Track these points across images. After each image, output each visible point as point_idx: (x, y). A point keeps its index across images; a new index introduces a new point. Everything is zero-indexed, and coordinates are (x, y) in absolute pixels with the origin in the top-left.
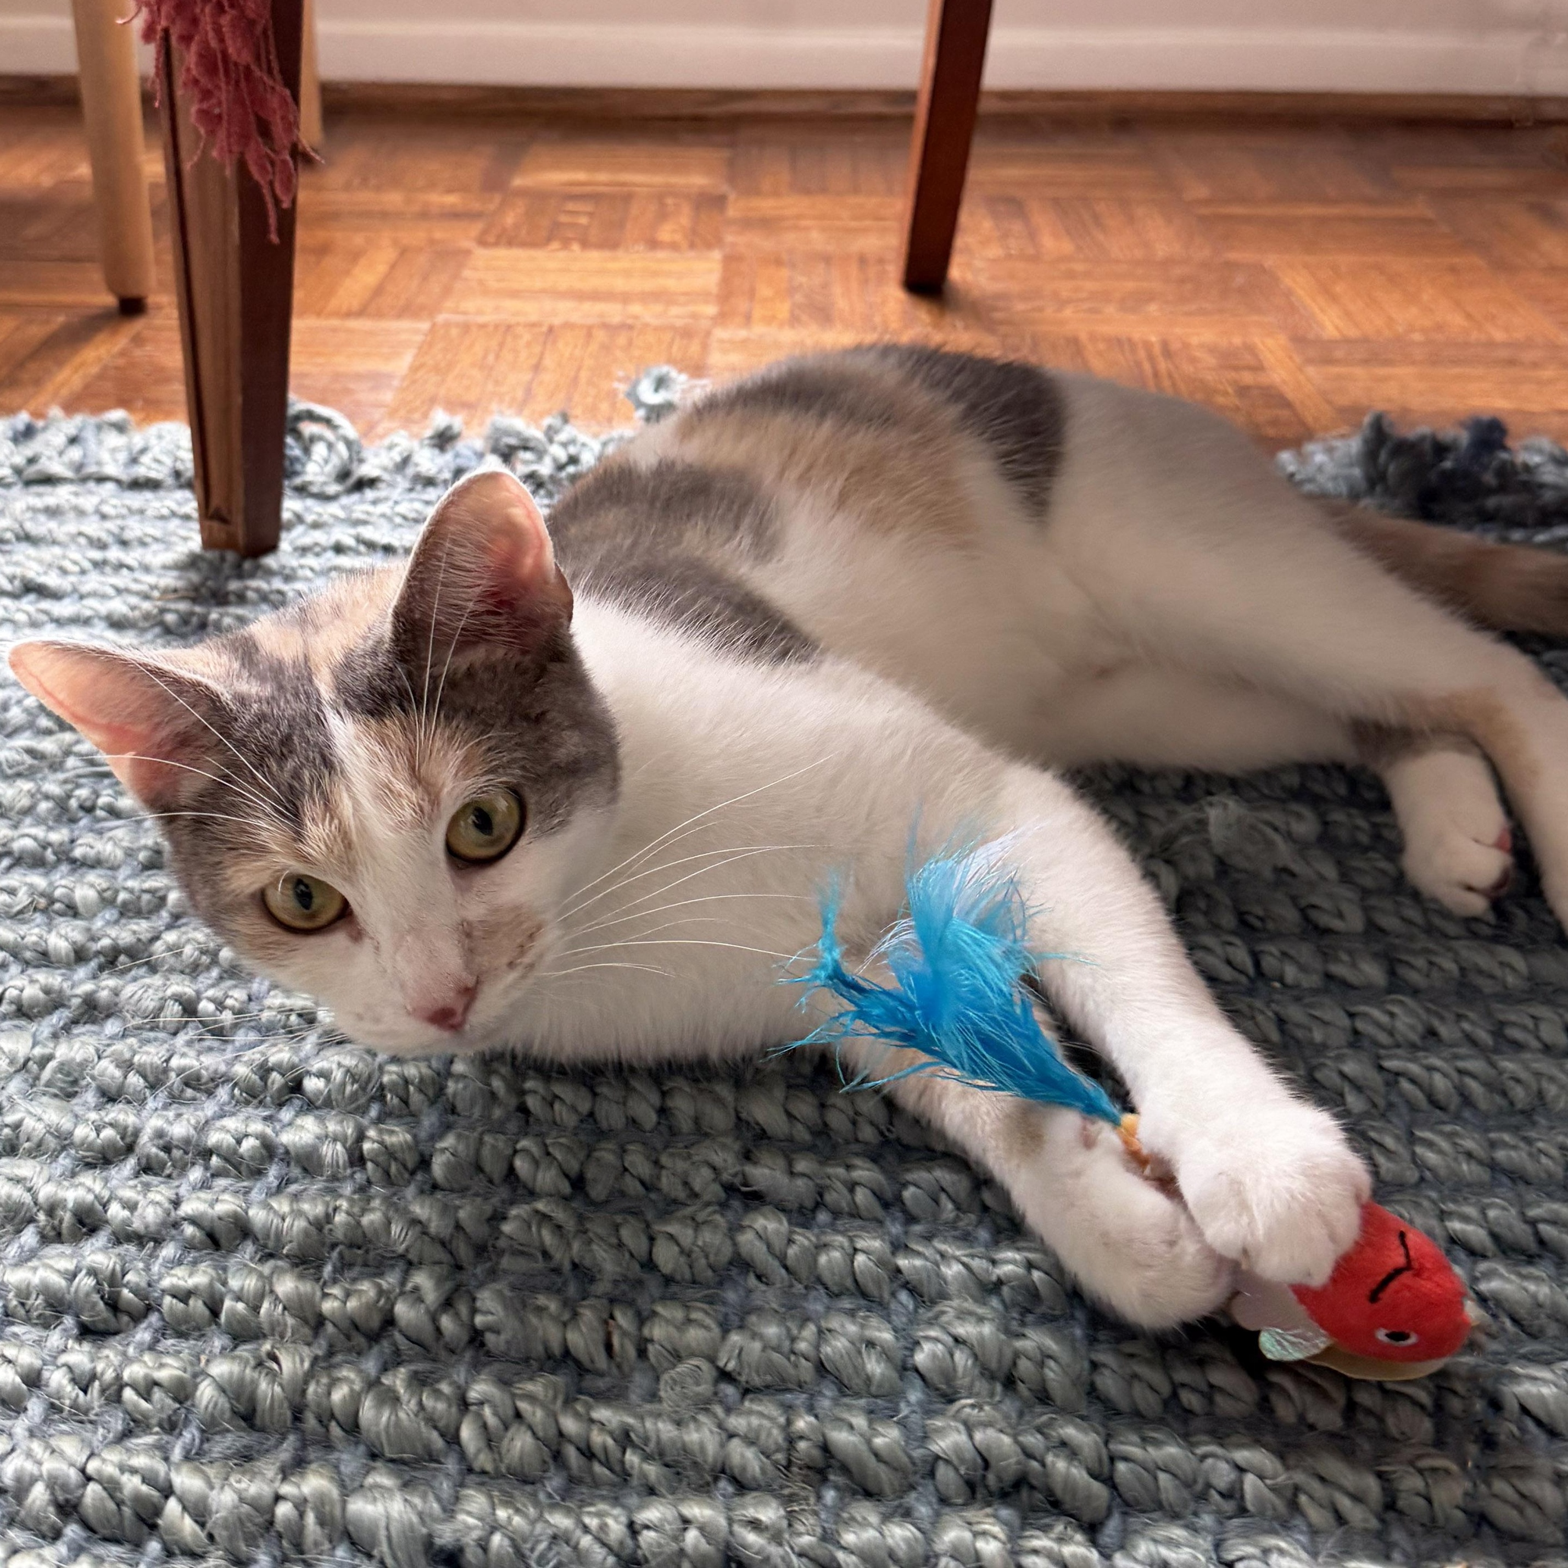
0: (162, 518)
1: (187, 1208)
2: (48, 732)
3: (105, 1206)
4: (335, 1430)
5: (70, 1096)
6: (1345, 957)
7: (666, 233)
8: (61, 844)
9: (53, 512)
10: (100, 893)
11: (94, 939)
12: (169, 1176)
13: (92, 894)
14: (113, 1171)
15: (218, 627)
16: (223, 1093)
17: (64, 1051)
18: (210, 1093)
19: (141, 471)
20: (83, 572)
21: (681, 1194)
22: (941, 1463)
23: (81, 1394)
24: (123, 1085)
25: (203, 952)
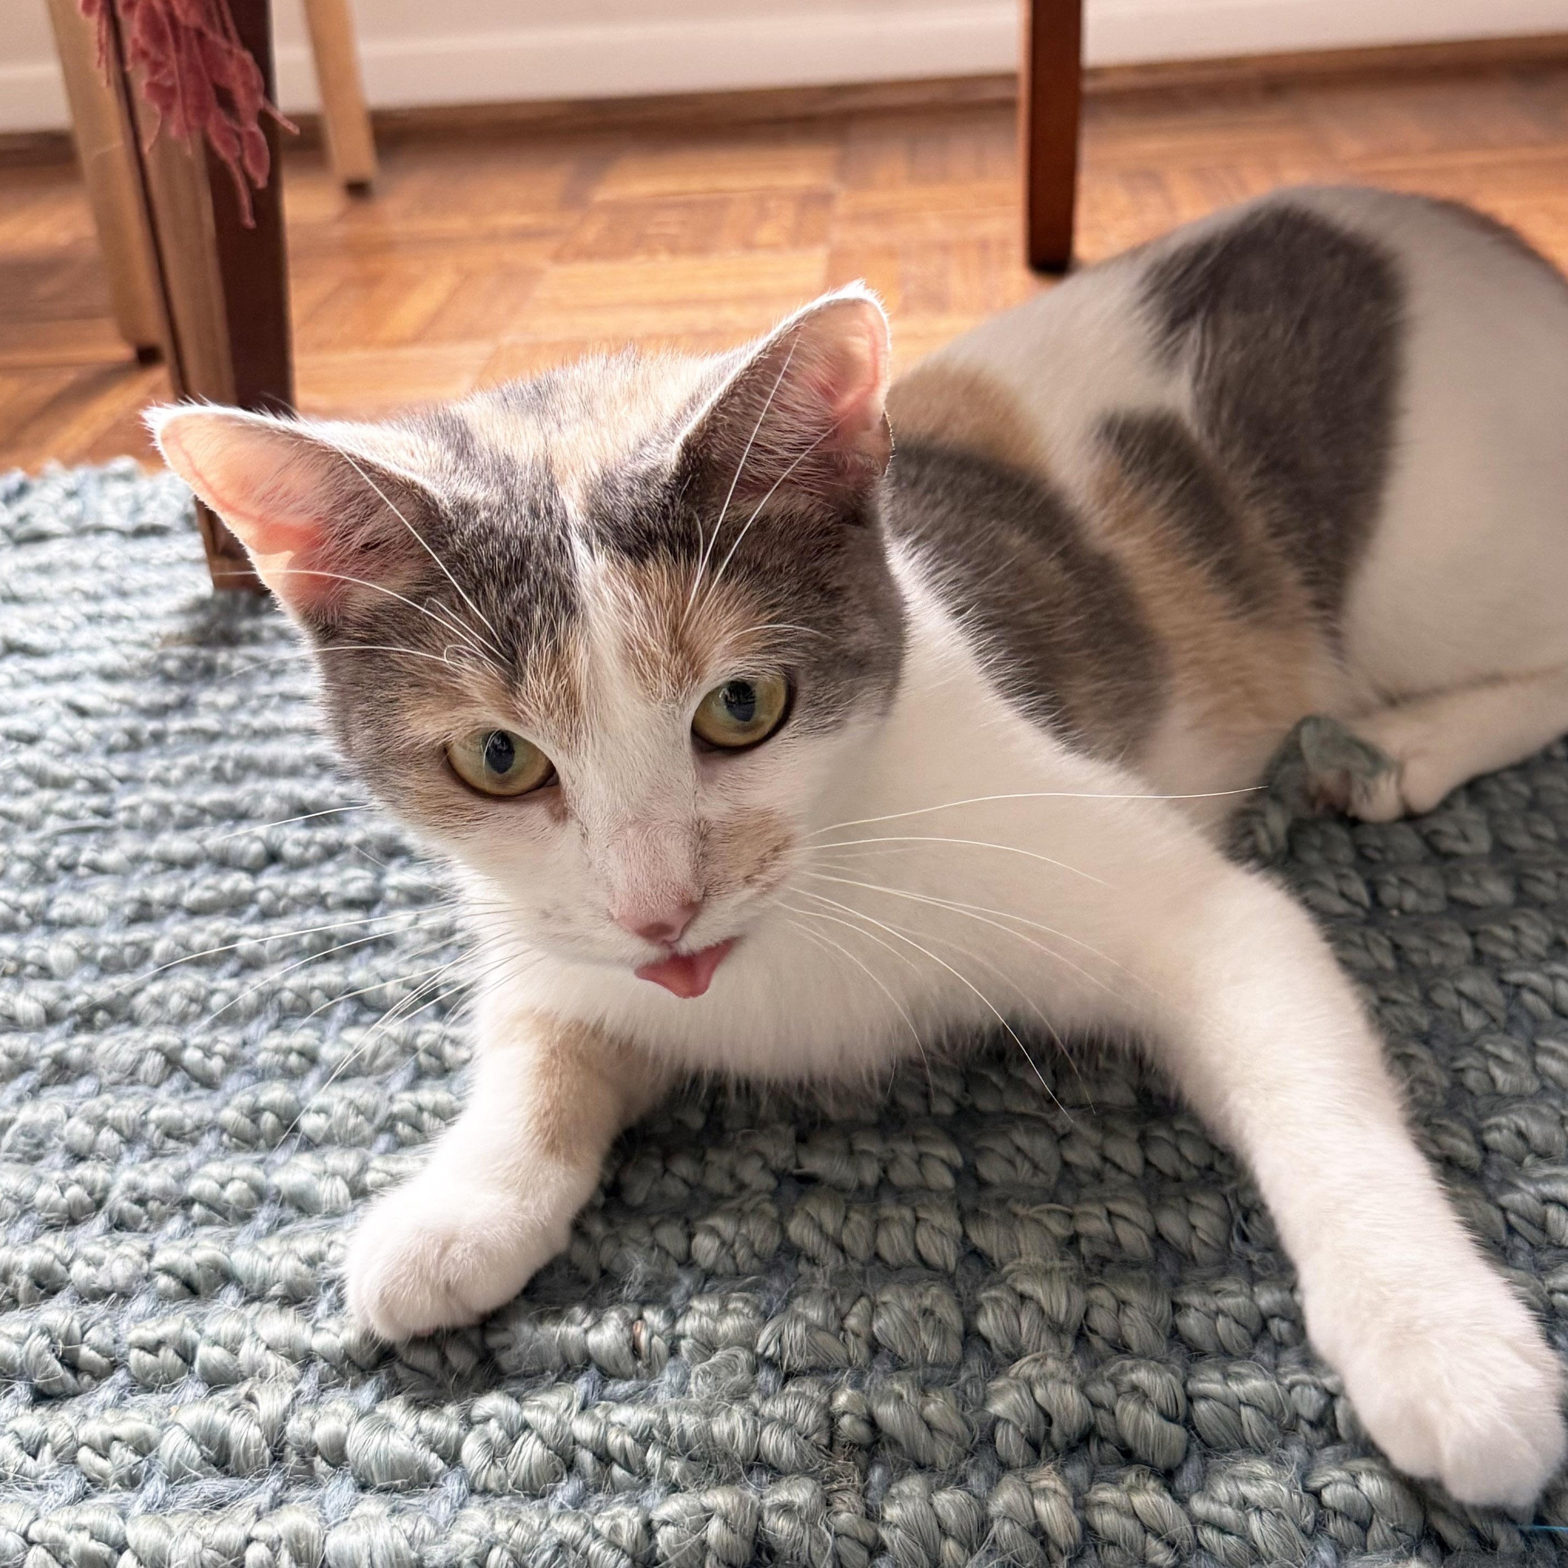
0: (170, 565)
1: (160, 1259)
2: (25, 793)
3: (68, 1266)
4: (320, 1465)
5: (37, 1159)
6: (1468, 878)
7: (766, 234)
8: (36, 905)
9: (44, 569)
10: (77, 950)
11: (67, 998)
12: (145, 1231)
13: (68, 954)
14: (80, 1231)
15: (227, 670)
16: (209, 1142)
17: (27, 1114)
18: (194, 1142)
19: (146, 519)
20: (76, 628)
21: (728, 1188)
22: (1000, 1425)
23: (30, 1459)
24: (94, 1143)
25: (192, 1000)
